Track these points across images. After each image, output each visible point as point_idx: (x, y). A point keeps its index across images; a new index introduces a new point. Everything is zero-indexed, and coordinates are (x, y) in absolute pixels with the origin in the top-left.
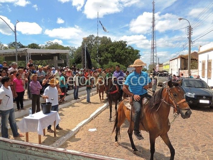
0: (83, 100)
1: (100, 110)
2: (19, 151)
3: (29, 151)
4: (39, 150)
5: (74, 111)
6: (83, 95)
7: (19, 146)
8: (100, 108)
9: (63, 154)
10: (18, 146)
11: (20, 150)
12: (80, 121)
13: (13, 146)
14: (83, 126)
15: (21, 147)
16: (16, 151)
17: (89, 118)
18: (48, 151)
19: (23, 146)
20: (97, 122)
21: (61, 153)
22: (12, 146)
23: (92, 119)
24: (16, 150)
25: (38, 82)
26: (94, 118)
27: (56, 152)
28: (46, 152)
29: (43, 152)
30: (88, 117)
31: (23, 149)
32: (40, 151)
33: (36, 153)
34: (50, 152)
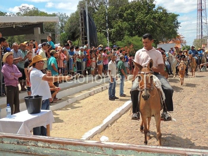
0: (87, 97)
1: (118, 112)
2: (16, 149)
3: (33, 148)
4: (50, 145)
5: (74, 114)
6: (86, 90)
7: (15, 141)
8: (117, 109)
9: (96, 150)
10: (13, 141)
11: (17, 147)
12: (87, 129)
13: (5, 142)
14: (93, 137)
15: (18, 143)
16: (10, 150)
17: (102, 125)
18: (68, 147)
19: (22, 141)
20: (117, 131)
21: (92, 147)
22: (2, 142)
23: (107, 126)
24: (9, 148)
25: (15, 66)
26: (110, 125)
27: (82, 147)
28: (65, 148)
29: (59, 149)
30: (100, 124)
31: (22, 146)
32: (52, 147)
33: (45, 152)
34: (72, 148)
